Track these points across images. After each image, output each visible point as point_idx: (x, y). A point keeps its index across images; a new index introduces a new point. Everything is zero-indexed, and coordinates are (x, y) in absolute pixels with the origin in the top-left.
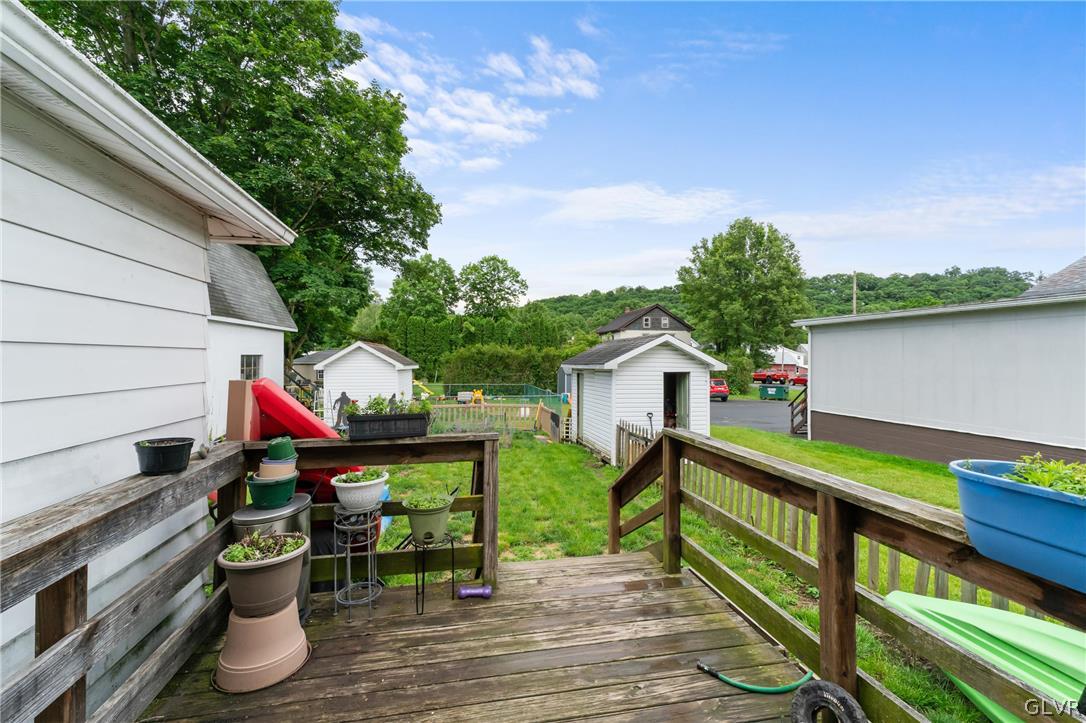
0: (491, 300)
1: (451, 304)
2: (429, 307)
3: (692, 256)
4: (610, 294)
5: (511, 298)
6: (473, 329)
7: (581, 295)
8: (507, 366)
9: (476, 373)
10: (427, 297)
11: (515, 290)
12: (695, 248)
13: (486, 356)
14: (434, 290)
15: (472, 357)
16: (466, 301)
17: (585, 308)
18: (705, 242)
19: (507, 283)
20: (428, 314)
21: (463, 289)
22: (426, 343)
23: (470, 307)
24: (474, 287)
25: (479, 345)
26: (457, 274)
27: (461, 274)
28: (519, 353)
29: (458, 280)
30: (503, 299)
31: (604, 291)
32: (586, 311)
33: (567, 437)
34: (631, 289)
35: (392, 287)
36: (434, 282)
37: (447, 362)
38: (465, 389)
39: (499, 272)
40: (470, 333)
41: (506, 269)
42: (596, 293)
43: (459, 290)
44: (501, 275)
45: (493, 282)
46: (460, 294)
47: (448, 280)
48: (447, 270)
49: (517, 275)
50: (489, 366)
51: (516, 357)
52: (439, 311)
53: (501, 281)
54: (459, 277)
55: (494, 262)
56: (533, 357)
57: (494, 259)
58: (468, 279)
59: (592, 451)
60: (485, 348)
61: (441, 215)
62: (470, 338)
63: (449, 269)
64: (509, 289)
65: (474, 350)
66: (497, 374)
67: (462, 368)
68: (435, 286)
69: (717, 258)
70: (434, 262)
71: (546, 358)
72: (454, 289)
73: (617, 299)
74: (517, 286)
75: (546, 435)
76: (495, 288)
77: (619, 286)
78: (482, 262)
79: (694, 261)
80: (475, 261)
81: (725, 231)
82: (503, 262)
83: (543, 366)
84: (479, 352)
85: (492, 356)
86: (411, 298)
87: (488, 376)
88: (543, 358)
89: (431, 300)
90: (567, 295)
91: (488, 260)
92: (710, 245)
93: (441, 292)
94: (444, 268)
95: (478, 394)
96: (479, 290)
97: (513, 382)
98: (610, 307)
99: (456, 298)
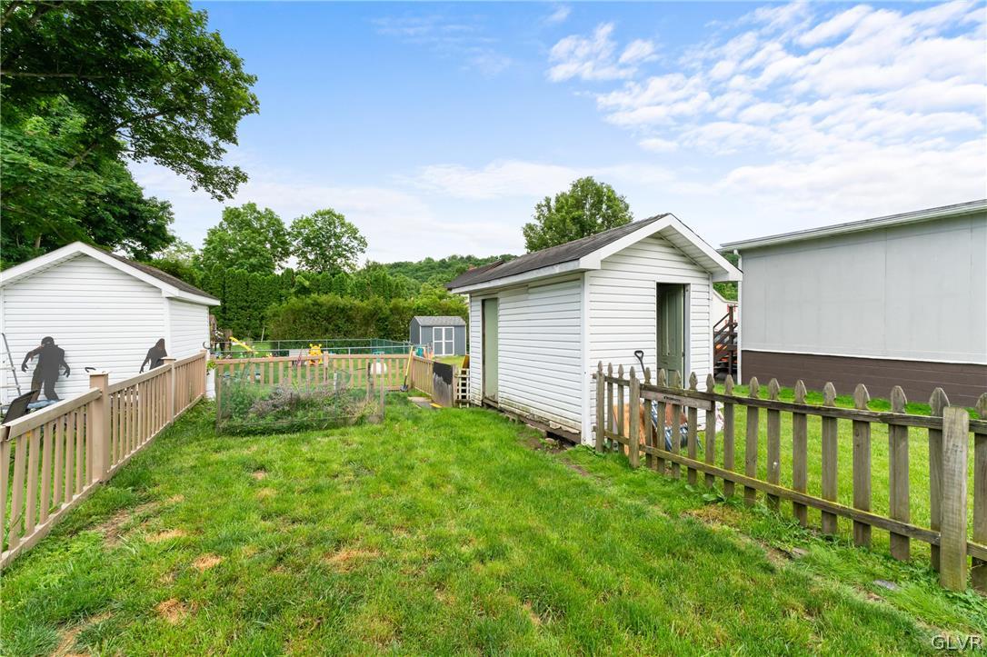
0: (327, 256)
1: (281, 259)
2: (253, 260)
3: (537, 215)
4: (443, 261)
5: (349, 255)
6: (307, 283)
7: (415, 261)
8: (349, 319)
9: (312, 328)
10: (251, 249)
11: (353, 247)
12: (539, 206)
13: (324, 308)
14: (260, 242)
15: (306, 309)
16: (298, 256)
17: (420, 274)
18: (548, 200)
19: (344, 240)
20: (253, 268)
21: (295, 243)
22: (250, 298)
23: (303, 263)
24: (307, 242)
25: (314, 296)
26: (287, 226)
27: (292, 227)
28: (363, 305)
29: (289, 234)
30: (340, 255)
31: (437, 258)
32: (421, 277)
33: (464, 397)
34: (462, 258)
35: (206, 237)
36: (260, 234)
37: (274, 315)
38: (297, 345)
39: (335, 227)
40: (304, 287)
41: (343, 225)
42: (429, 260)
43: (290, 244)
44: (338, 230)
45: (329, 238)
46: (292, 249)
47: (276, 233)
48: (275, 223)
49: (355, 231)
50: (329, 320)
51: (358, 309)
52: (266, 266)
53: (338, 237)
54: (290, 230)
55: (330, 217)
56: (380, 309)
57: (329, 212)
58: (300, 233)
59: (521, 420)
60: (323, 298)
61: (256, 103)
62: (304, 291)
63: (278, 221)
64: (347, 245)
65: (309, 301)
66: (338, 329)
67: (294, 321)
68: (262, 238)
69: (564, 214)
70: (259, 213)
71: (395, 310)
72: (284, 243)
73: (449, 266)
74: (355, 243)
75: (428, 397)
76: (331, 244)
77: (451, 255)
78: (316, 216)
79: (539, 218)
80: (308, 214)
81: (567, 189)
82: (340, 217)
83: (391, 319)
84: (316, 303)
85: (330, 309)
86: (232, 250)
87: (327, 330)
88: (391, 310)
89: (254, 252)
90: (403, 261)
91: (322, 214)
92: (553, 203)
93: (268, 246)
94: (271, 219)
95: (316, 350)
96: (312, 245)
97: (356, 338)
98: (444, 272)
99: (287, 254)
